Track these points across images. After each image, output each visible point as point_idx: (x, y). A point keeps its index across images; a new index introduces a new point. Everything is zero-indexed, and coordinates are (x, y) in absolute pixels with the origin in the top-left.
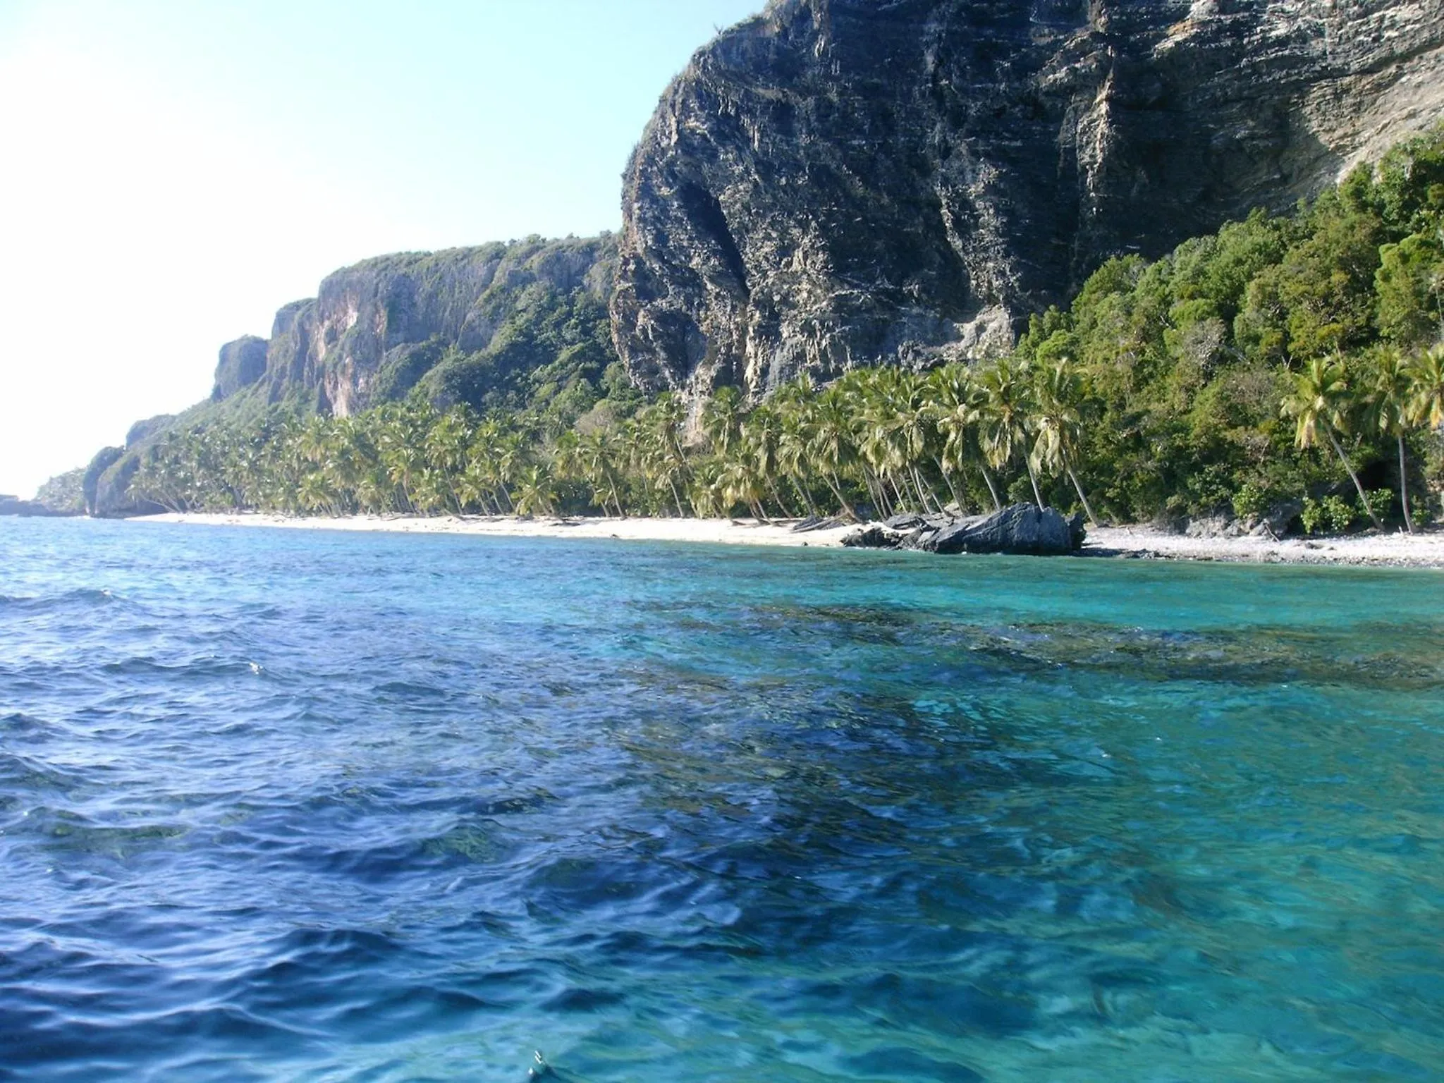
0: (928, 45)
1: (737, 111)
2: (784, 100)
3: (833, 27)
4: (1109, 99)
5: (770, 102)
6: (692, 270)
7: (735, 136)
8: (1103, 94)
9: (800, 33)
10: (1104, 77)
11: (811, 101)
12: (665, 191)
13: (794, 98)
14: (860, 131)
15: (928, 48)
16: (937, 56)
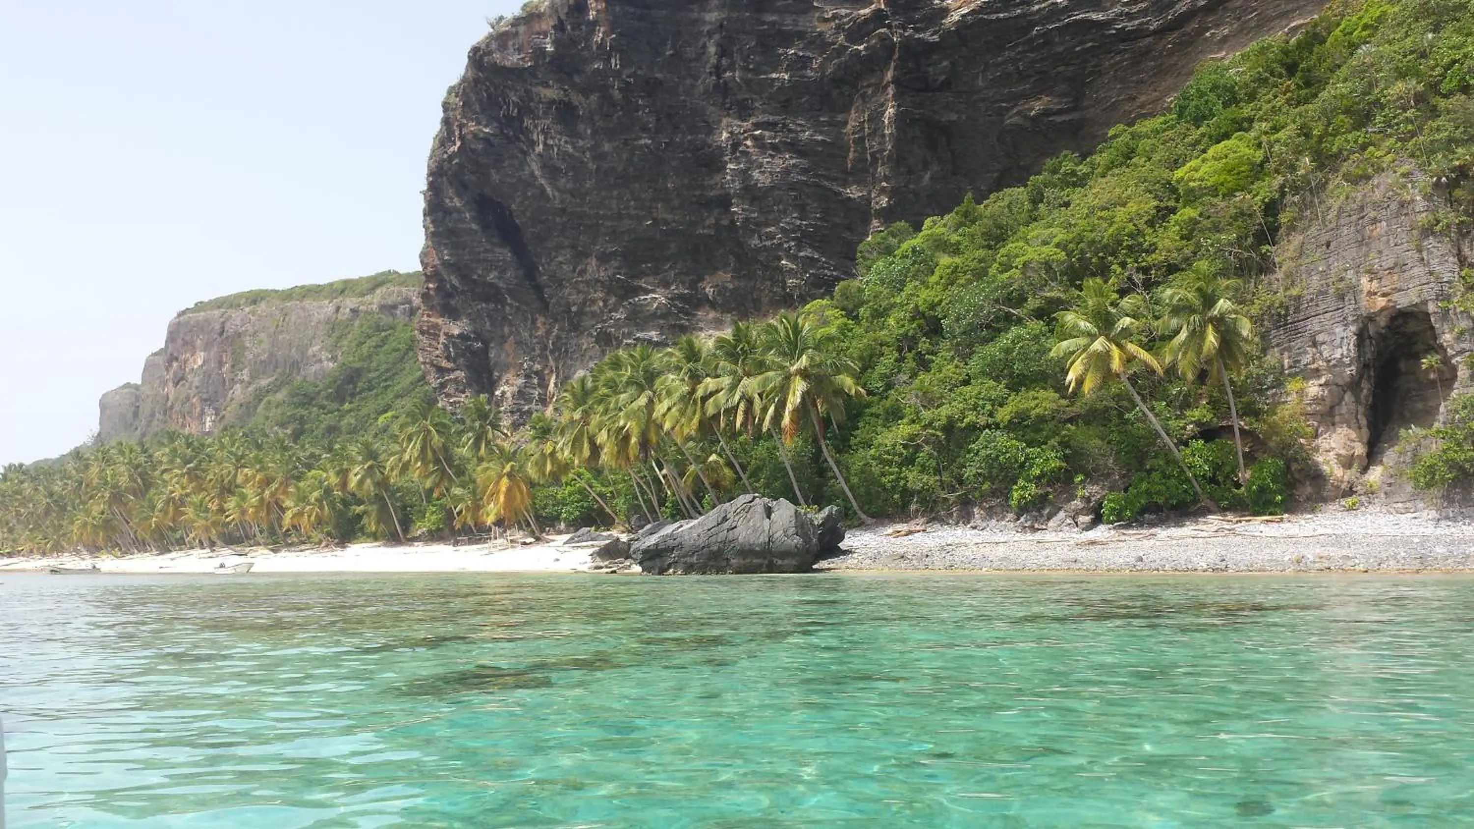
0: (710, 34)
1: (519, 111)
2: (566, 99)
3: (611, 18)
4: (895, 81)
5: (552, 102)
6: (492, 285)
7: (519, 139)
8: (889, 75)
9: (576, 27)
10: (890, 58)
11: (594, 98)
12: (457, 203)
13: (576, 98)
14: (645, 129)
15: (710, 37)
16: (718, 45)
